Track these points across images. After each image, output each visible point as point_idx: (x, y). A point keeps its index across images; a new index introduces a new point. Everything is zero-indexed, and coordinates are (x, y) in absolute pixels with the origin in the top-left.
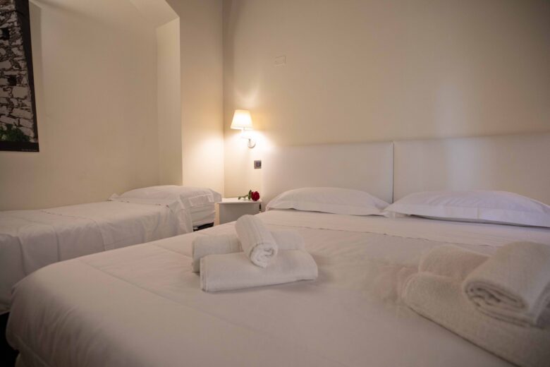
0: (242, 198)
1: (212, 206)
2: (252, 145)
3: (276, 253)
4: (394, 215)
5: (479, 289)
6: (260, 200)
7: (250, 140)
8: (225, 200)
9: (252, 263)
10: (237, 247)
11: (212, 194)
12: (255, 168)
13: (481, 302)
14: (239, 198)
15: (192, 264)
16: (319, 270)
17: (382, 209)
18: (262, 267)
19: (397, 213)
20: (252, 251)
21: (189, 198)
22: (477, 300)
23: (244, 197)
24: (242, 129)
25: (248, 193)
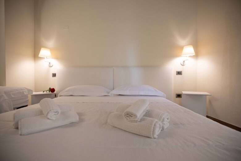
0: (45, 92)
1: (27, 96)
2: (51, 66)
3: (60, 113)
4: (113, 95)
5: (127, 114)
6: (55, 92)
7: (50, 63)
8: (34, 93)
9: (48, 118)
10: (40, 113)
11: (26, 90)
12: (53, 77)
13: (128, 118)
14: (44, 92)
15: (13, 125)
16: (79, 118)
17: (108, 93)
18: (53, 120)
19: (114, 94)
20: (48, 113)
21: (11, 93)
22: (127, 118)
23: (47, 91)
24: (45, 57)
25: (48, 89)
